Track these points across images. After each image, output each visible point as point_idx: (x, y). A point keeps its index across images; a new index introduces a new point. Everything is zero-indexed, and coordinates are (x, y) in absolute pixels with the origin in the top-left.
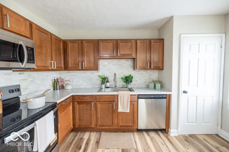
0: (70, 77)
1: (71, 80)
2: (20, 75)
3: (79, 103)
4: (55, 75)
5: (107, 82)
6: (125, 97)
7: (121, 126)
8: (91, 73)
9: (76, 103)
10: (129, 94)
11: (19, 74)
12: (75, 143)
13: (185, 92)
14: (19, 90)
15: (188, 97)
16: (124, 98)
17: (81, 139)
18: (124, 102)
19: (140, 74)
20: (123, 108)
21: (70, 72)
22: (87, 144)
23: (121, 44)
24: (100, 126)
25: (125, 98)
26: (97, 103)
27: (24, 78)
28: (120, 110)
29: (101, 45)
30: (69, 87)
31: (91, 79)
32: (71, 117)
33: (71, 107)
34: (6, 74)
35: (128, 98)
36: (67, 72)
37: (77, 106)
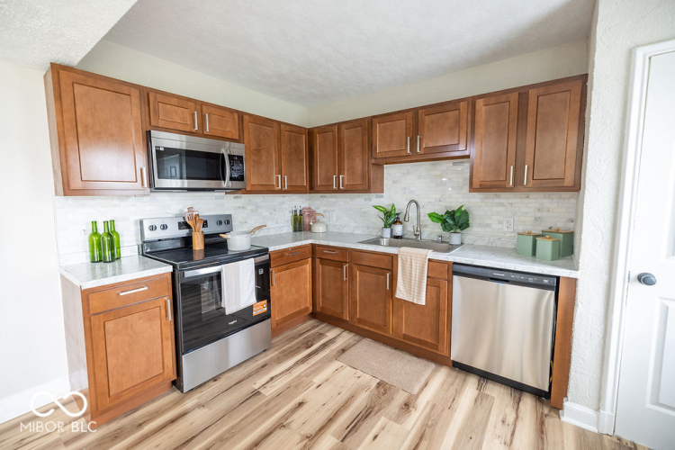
0: (325, 208)
1: (327, 214)
2: (236, 200)
3: (324, 261)
4: (300, 202)
5: (395, 223)
6: (413, 264)
7: (405, 337)
8: (366, 200)
9: (318, 260)
10: (426, 256)
11: (235, 198)
12: (307, 337)
13: (645, 279)
14: (228, 222)
15: (666, 302)
16: (411, 265)
17: (321, 335)
18: (411, 276)
19: (502, 205)
20: (409, 291)
21: (325, 197)
22: (325, 346)
23: (427, 119)
24: (360, 321)
25: (414, 267)
26: (355, 268)
27: (241, 205)
28: (401, 293)
29: (378, 128)
30: (319, 228)
31: (365, 213)
32: (309, 286)
33: (308, 267)
34: (217, 198)
35: (423, 267)
36: (322, 197)
37: (319, 267)
